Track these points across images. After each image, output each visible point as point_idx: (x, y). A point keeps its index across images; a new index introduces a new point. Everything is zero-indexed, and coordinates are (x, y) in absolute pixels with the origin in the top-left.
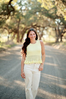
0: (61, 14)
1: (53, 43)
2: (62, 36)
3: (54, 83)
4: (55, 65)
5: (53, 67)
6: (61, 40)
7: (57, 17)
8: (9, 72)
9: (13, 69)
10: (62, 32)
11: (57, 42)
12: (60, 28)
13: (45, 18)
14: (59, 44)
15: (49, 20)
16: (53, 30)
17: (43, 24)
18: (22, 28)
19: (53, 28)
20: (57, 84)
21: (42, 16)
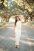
0: (27, 8)
1: (24, 22)
2: (28, 19)
3: (25, 38)
4: (25, 31)
5: (24, 32)
6: (27, 21)
7: (25, 10)
8: (6, 35)
9: (7, 34)
10: (28, 17)
11: (25, 22)
12: (27, 15)
13: (19, 10)
14: (26, 23)
15: (21, 11)
16: (23, 16)
17: (18, 13)
18: (8, 15)
19: (23, 15)
20: (26, 38)
21: (18, 9)
